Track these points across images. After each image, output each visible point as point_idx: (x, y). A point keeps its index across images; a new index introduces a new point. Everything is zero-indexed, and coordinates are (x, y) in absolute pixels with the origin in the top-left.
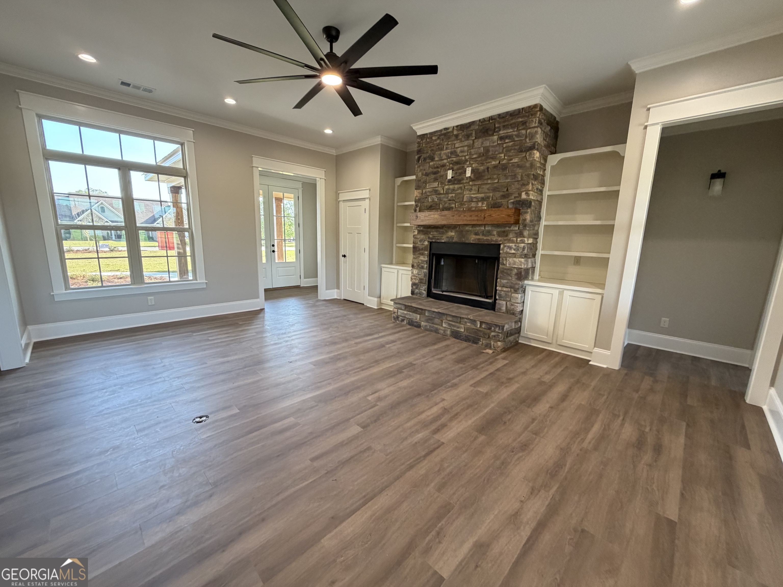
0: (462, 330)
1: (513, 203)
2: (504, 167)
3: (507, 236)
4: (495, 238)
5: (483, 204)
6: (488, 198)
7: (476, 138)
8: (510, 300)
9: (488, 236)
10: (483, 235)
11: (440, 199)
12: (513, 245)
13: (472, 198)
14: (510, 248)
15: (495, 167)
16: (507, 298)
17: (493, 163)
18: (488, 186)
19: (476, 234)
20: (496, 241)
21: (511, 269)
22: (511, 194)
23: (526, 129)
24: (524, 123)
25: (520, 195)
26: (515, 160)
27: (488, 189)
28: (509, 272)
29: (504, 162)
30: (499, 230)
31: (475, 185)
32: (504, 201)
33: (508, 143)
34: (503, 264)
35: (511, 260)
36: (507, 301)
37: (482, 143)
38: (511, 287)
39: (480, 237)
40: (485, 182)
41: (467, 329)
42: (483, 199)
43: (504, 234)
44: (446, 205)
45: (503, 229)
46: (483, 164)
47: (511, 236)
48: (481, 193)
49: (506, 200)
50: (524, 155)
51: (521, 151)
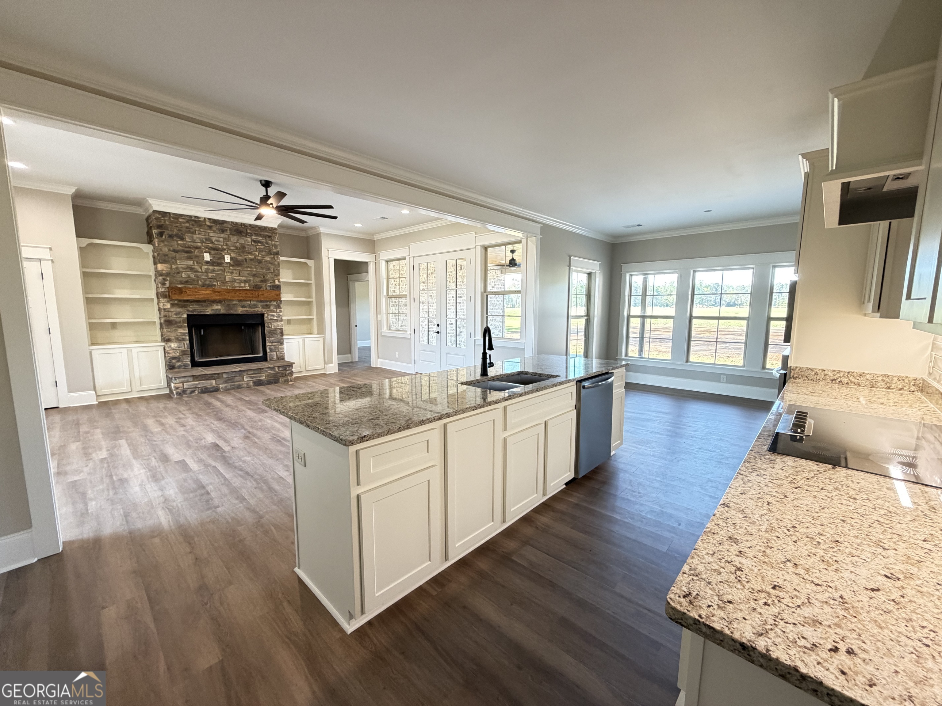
0: (264, 378)
1: (270, 286)
2: (260, 262)
3: (269, 308)
4: (259, 309)
5: (245, 284)
6: (250, 281)
7: (230, 234)
8: (279, 351)
9: (254, 308)
10: (250, 307)
11: (197, 276)
12: (275, 314)
13: (235, 279)
14: (273, 316)
15: (251, 260)
16: (276, 349)
17: (250, 257)
18: (248, 272)
19: (243, 307)
20: (262, 311)
21: (276, 330)
22: (268, 280)
23: (272, 241)
24: (270, 237)
25: (274, 282)
26: (268, 259)
27: (248, 274)
28: (275, 332)
29: (259, 258)
30: (262, 304)
31: (235, 270)
32: (263, 285)
33: (259, 246)
34: (269, 327)
35: (275, 324)
36: (276, 352)
37: (238, 240)
38: (278, 342)
39: (247, 309)
40: (246, 269)
41: (267, 376)
42: (245, 281)
43: (267, 306)
44: (207, 282)
45: (266, 303)
46: (241, 255)
47: (272, 308)
48: (242, 277)
49: (265, 284)
50: (272, 256)
51: (271, 254)
